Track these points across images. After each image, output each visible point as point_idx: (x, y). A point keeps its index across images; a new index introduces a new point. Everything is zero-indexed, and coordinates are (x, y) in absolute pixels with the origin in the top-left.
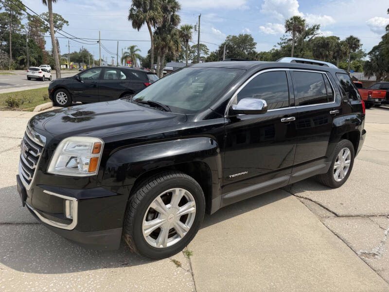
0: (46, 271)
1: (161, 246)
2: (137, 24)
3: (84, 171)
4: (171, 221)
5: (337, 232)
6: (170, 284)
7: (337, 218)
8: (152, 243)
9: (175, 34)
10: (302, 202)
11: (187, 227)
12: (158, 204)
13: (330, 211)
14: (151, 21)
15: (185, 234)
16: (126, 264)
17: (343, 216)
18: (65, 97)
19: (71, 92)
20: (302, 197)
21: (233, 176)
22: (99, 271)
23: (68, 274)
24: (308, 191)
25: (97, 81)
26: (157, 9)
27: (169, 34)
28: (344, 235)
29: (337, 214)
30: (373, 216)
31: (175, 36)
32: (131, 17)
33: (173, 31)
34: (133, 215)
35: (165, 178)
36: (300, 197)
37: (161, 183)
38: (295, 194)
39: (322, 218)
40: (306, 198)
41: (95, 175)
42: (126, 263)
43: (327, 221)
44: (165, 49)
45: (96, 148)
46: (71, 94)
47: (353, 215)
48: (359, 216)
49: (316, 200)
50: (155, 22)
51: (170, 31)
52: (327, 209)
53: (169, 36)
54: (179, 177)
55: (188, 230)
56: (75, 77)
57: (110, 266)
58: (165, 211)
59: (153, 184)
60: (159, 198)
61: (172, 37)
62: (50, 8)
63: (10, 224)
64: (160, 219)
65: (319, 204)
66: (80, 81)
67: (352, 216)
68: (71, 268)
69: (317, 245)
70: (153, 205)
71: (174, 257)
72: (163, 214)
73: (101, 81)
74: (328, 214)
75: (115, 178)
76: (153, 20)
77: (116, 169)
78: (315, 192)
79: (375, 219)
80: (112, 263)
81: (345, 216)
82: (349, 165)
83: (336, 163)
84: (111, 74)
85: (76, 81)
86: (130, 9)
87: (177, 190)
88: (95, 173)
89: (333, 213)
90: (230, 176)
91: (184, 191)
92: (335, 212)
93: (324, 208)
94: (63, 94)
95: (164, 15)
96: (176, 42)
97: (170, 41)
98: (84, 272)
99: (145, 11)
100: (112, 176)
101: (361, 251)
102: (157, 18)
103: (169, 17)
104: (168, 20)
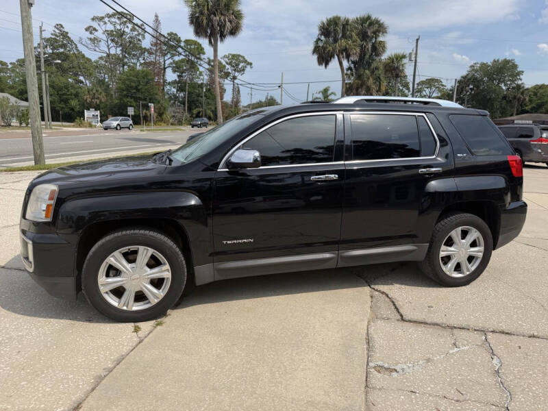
1: (125, 308)
2: (324, 57)
4: (135, 282)
5: (375, 337)
7: (399, 323)
9: (377, 68)
10: (371, 297)
11: (161, 294)
12: (118, 260)
13: (398, 312)
14: (342, 54)
15: (156, 301)
16: (91, 320)
17: (410, 321)
20: (380, 291)
21: (229, 242)
24: (398, 285)
26: (351, 37)
27: (369, 69)
28: (379, 342)
29: (405, 317)
30: (463, 328)
31: (376, 72)
32: (317, 50)
33: (374, 65)
36: (377, 290)
38: (373, 286)
39: (375, 319)
40: (383, 293)
41: (49, 222)
43: (379, 322)
44: (360, 90)
45: (52, 195)
50: (348, 57)
51: (369, 65)
53: (367, 71)
55: (161, 297)
58: (127, 270)
60: (118, 254)
61: (373, 72)
62: (216, 51)
65: (393, 302)
74: (393, 315)
76: (346, 53)
77: (75, 219)
79: (461, 333)
80: (79, 317)
81: (415, 322)
82: (481, 254)
83: (443, 247)
86: (315, 40)
87: (142, 247)
88: (49, 220)
89: (401, 315)
90: (225, 242)
91: (151, 250)
93: (396, 308)
95: (362, 43)
96: (378, 79)
97: (368, 78)
99: (336, 41)
100: (71, 227)
101: (379, 363)
102: (351, 49)
103: (370, 46)
104: (368, 49)
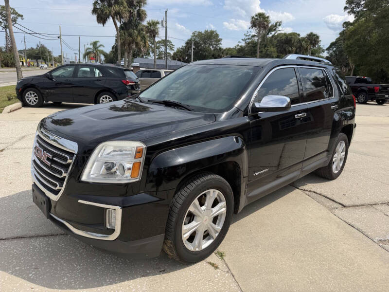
0: (82, 287)
1: (197, 249)
2: (102, 19)
3: (125, 177)
4: (206, 223)
5: (350, 222)
6: (215, 288)
7: (344, 209)
8: (190, 247)
9: (142, 30)
10: (308, 195)
11: (219, 227)
12: (195, 207)
13: (336, 202)
14: (117, 16)
15: (217, 235)
16: (164, 271)
17: (349, 207)
18: (35, 96)
19: (42, 91)
20: (307, 190)
21: (257, 174)
22: (138, 280)
23: (107, 287)
24: (310, 184)
25: (71, 79)
26: (122, 4)
27: (136, 29)
28: (358, 225)
29: (344, 205)
30: (375, 204)
31: (142, 32)
32: (95, 11)
33: (140, 27)
34: (174, 220)
35: (202, 180)
36: (305, 190)
37: (198, 186)
38: (300, 188)
39: (331, 210)
40: (311, 191)
41: (138, 181)
42: (162, 269)
43: (337, 212)
44: (132, 45)
45: (139, 152)
46: (42, 94)
47: (358, 204)
48: (363, 205)
49: (321, 193)
50: (121, 17)
51: (137, 26)
52: (333, 200)
53: (135, 31)
54: (213, 179)
55: (219, 231)
56: (45, 76)
57: (146, 275)
58: (201, 213)
59: (192, 187)
60: (196, 201)
61: (139, 32)
63: (22, 238)
64: (197, 222)
65: (324, 196)
66: (52, 79)
67: (358, 206)
68: (108, 281)
69: (337, 235)
70: (191, 209)
71: (209, 259)
72: (199, 216)
73: (76, 79)
74: (336, 205)
75: (154, 183)
76: (118, 15)
78: (316, 184)
79: (378, 207)
80: (148, 271)
81: (352, 206)
82: (344, 157)
83: (334, 156)
84: (85, 72)
85: (47, 79)
86: (93, 2)
87: (211, 191)
88: (138, 179)
89: (340, 204)
90: (255, 175)
91: (217, 192)
92: (341, 202)
93: (331, 199)
94: (34, 94)
95: (130, 10)
96: (143, 38)
97: (137, 37)
98: (123, 283)
99: (110, 5)
101: (377, 238)
102: (123, 13)
103: (135, 12)
104: (134, 14)
